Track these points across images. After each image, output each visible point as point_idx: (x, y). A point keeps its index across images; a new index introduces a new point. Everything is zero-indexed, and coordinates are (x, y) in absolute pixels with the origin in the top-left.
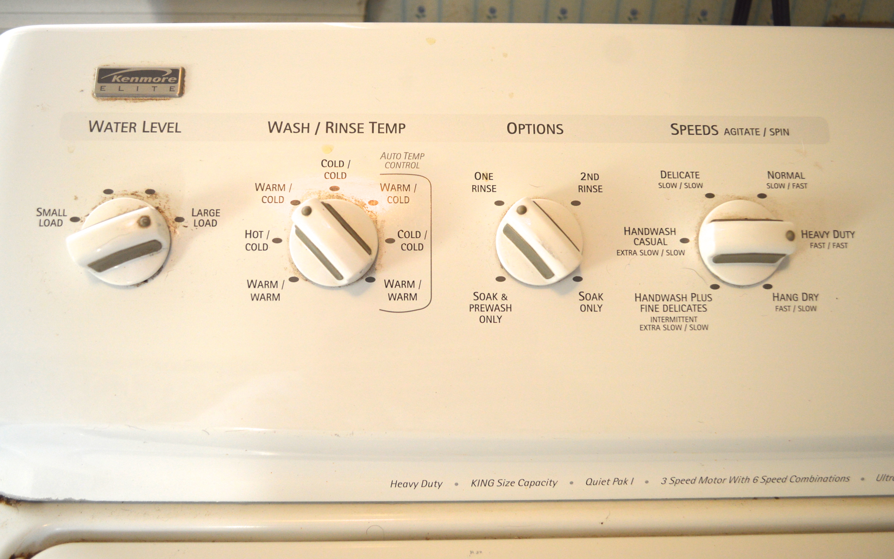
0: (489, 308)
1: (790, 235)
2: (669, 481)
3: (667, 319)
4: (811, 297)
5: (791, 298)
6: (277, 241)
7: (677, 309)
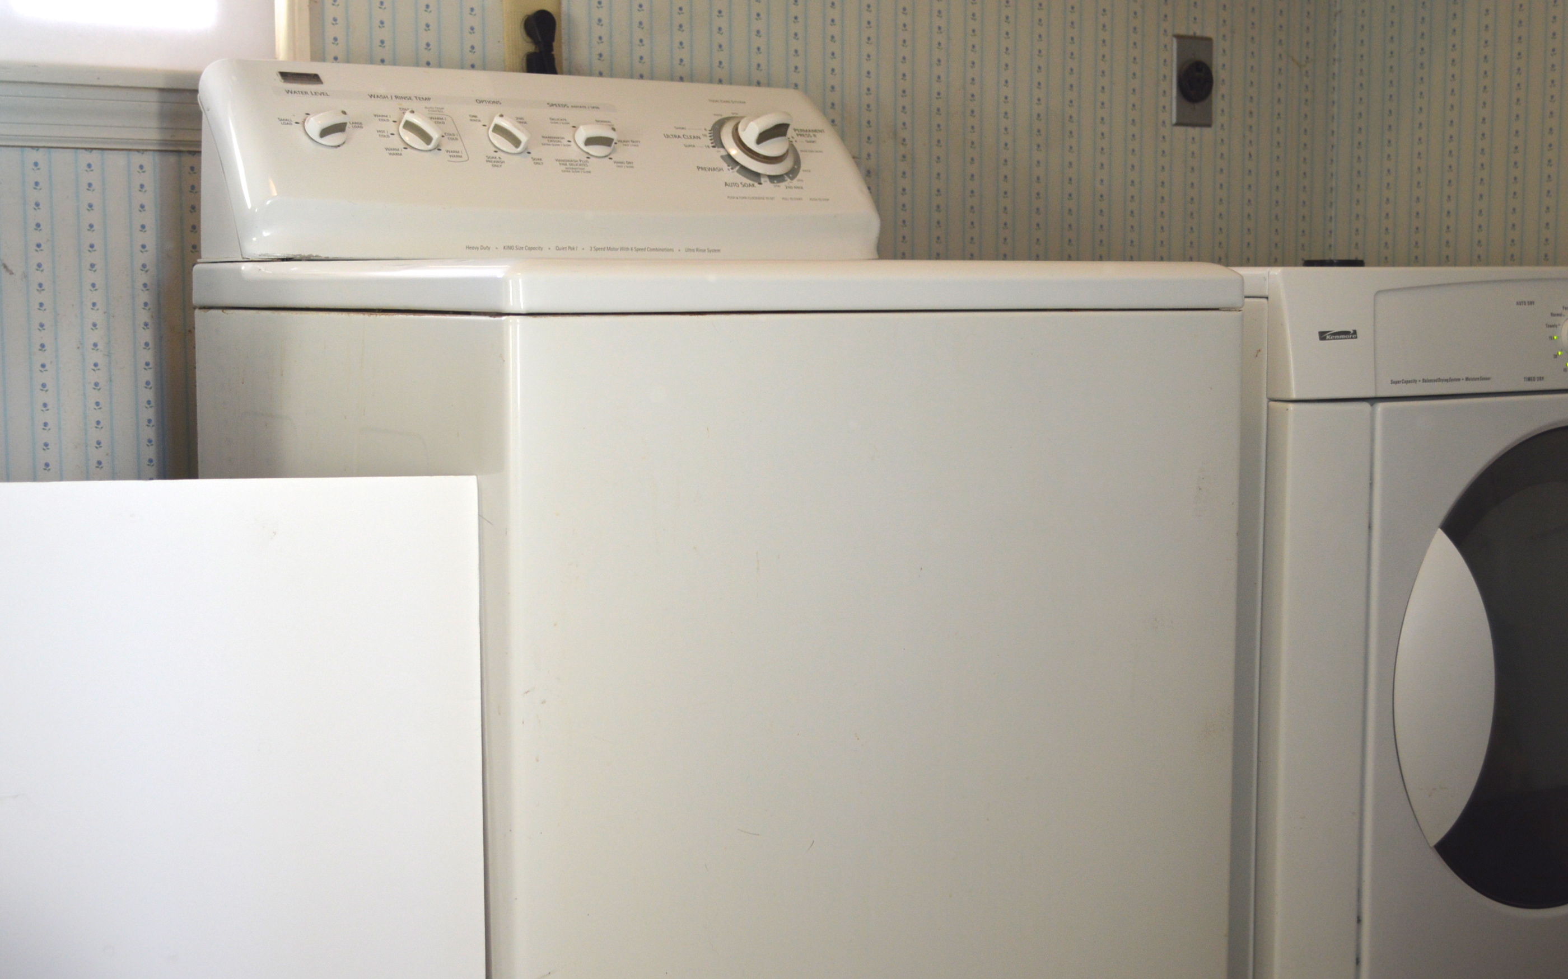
0: (494, 162)
2: (593, 249)
3: (573, 168)
4: (630, 163)
6: (392, 134)
7: (576, 165)
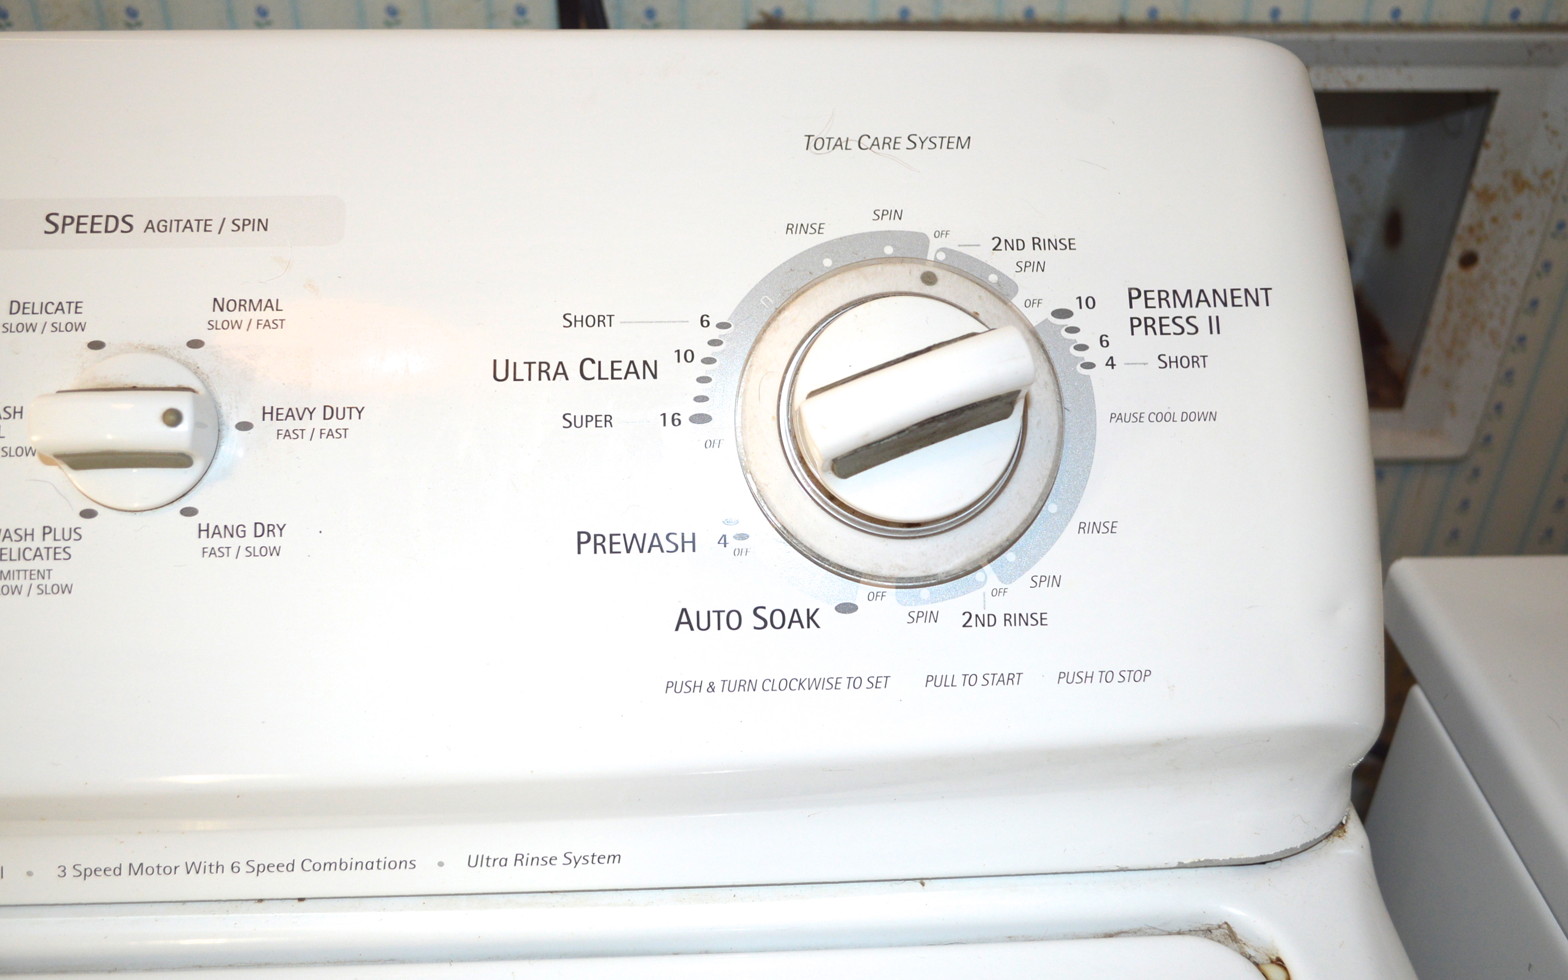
1: (172, 418)
2: (70, 872)
4: (269, 530)
5: (233, 532)
7: (14, 556)
